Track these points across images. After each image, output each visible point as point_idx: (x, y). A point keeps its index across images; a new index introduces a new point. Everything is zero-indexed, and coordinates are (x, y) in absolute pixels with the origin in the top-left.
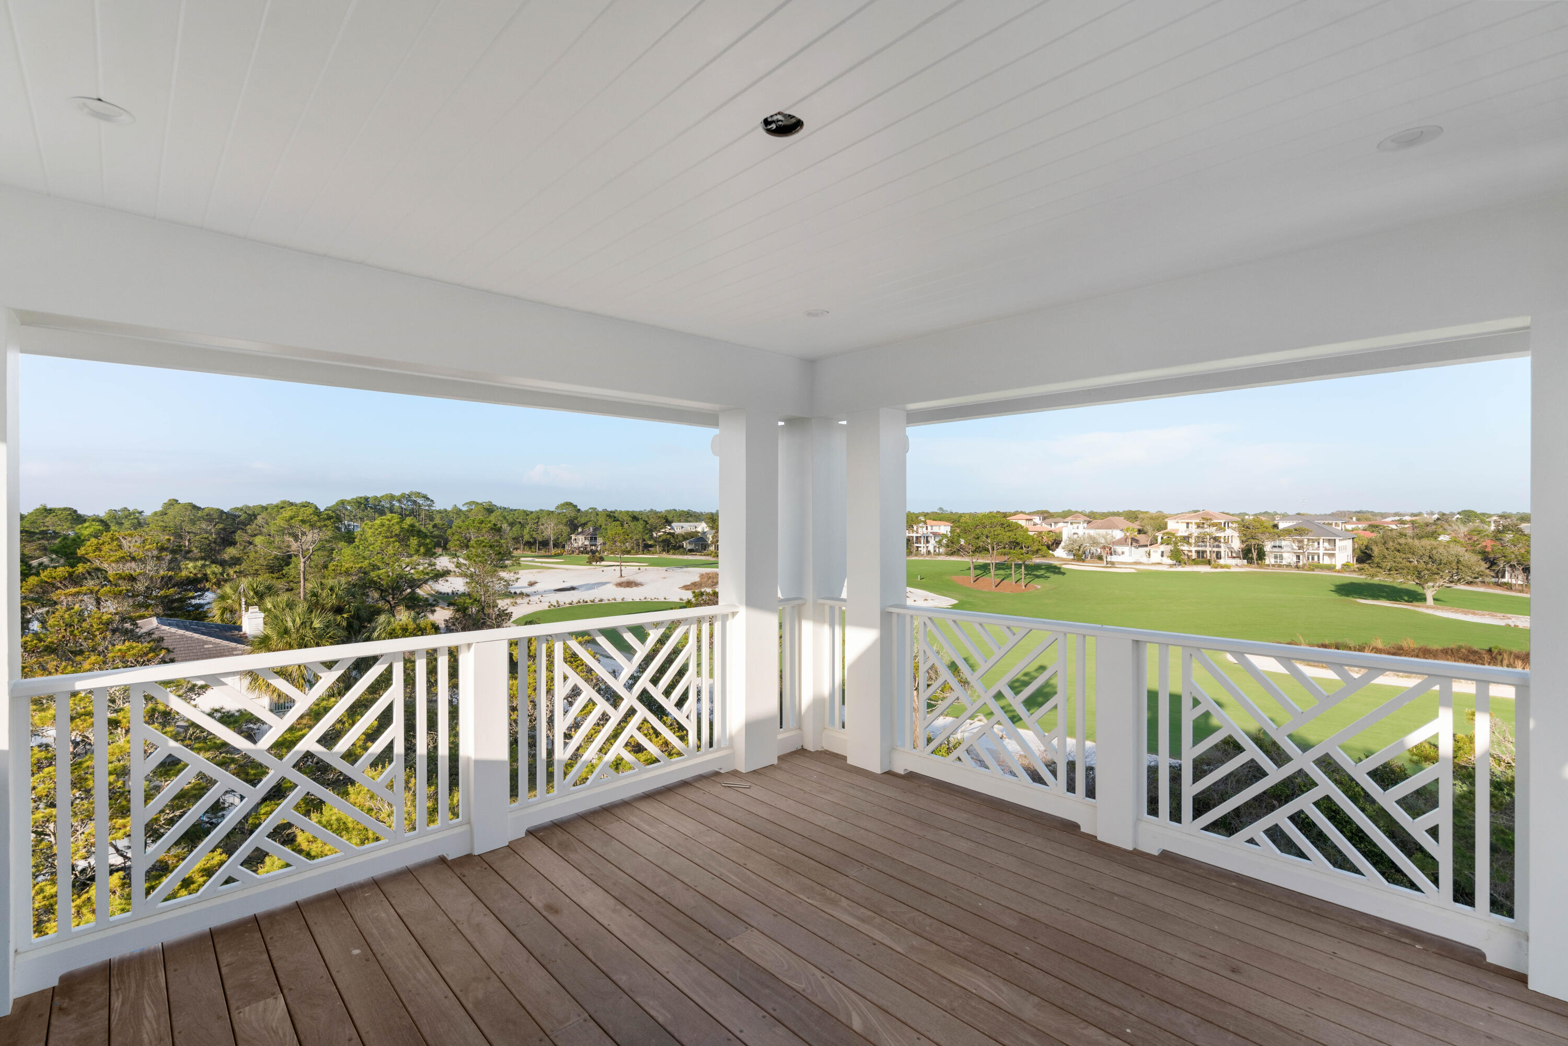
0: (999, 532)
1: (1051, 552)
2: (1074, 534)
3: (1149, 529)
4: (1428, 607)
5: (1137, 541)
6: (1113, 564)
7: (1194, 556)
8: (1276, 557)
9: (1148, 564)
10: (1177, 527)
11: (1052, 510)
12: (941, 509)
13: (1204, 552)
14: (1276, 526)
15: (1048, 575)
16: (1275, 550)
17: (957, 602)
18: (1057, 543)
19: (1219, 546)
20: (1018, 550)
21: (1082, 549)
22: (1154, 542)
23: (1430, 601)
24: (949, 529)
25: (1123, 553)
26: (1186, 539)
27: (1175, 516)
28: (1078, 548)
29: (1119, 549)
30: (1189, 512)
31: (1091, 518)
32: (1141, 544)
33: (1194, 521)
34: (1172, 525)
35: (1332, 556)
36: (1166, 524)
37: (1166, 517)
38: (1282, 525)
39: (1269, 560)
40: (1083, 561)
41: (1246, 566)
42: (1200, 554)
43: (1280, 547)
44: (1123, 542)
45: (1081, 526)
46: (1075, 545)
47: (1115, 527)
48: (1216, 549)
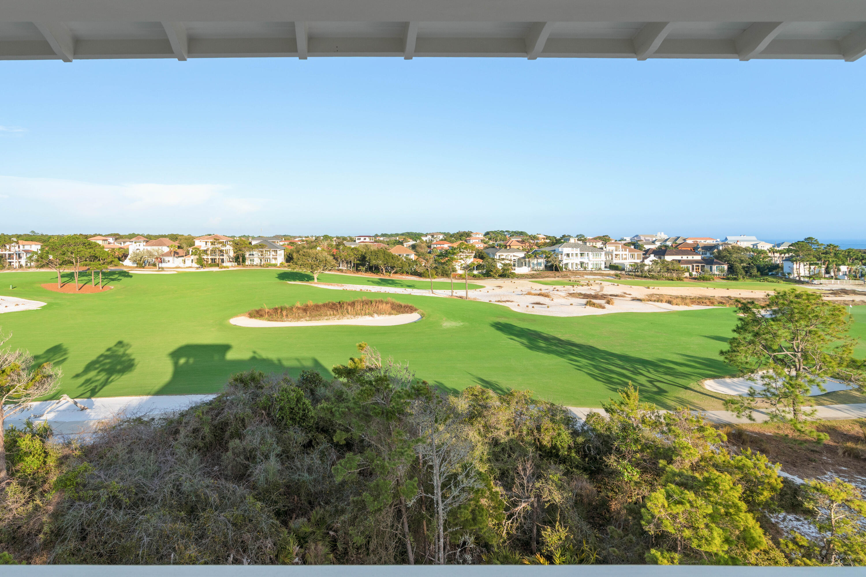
0: (82, 249)
1: (121, 262)
2: (137, 249)
3: (184, 245)
4: (315, 283)
5: (177, 253)
6: (162, 269)
7: (210, 262)
8: (251, 260)
9: (184, 268)
10: (200, 244)
11: (121, 234)
12: (33, 232)
13: (215, 259)
14: (250, 243)
15: (119, 278)
16: (251, 256)
17: (46, 304)
18: (125, 256)
19: (223, 255)
20: (97, 262)
21: (142, 260)
22: (187, 254)
23: (316, 280)
24: (39, 247)
25: (169, 261)
26: (205, 251)
27: (199, 238)
28: (140, 259)
29: (167, 259)
30: (206, 235)
31: (149, 239)
32: (180, 255)
33: (209, 241)
34: (197, 243)
35: (276, 259)
36: (194, 242)
37: (194, 238)
38: (254, 243)
39: (248, 262)
40: (143, 267)
41: (237, 267)
42: (213, 260)
43: (253, 255)
44: (168, 254)
45: (142, 244)
46: (138, 257)
47: (164, 245)
48: (221, 257)
